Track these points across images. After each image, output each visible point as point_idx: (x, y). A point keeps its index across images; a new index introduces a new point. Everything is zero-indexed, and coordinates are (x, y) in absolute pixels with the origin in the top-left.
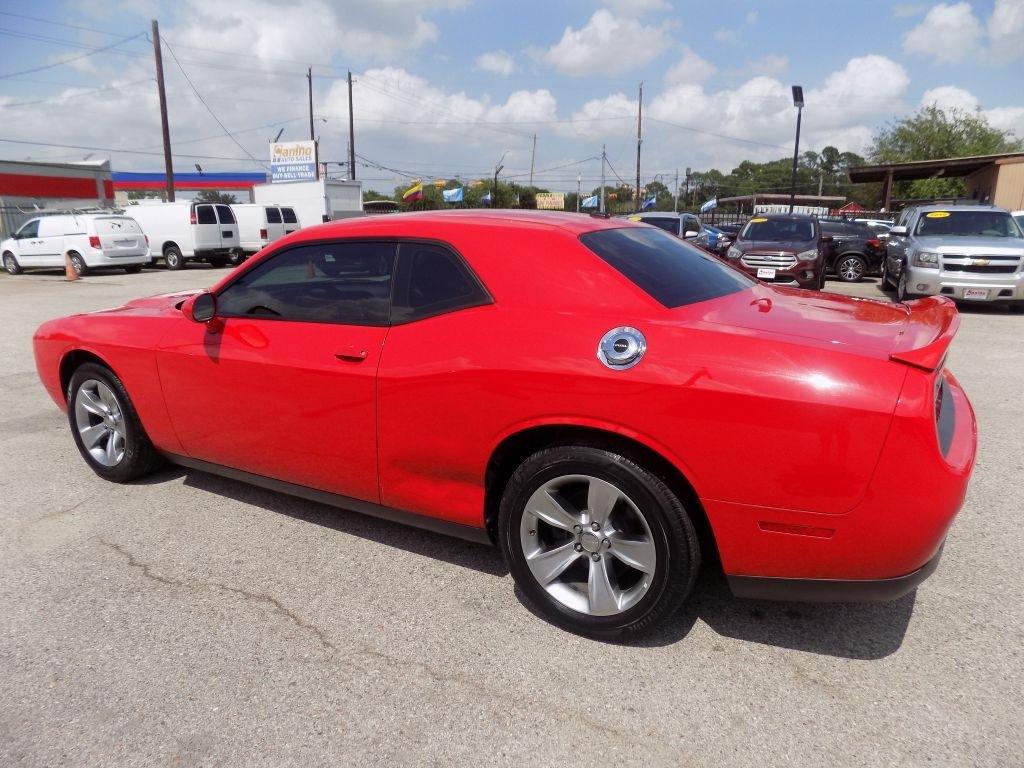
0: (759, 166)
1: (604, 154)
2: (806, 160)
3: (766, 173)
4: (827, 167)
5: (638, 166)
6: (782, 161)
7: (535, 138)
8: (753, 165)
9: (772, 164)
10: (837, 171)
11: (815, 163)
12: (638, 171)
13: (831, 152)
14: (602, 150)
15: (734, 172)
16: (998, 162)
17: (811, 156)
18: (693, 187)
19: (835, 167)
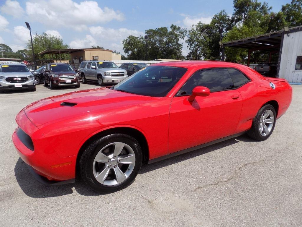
16: (84, 50)
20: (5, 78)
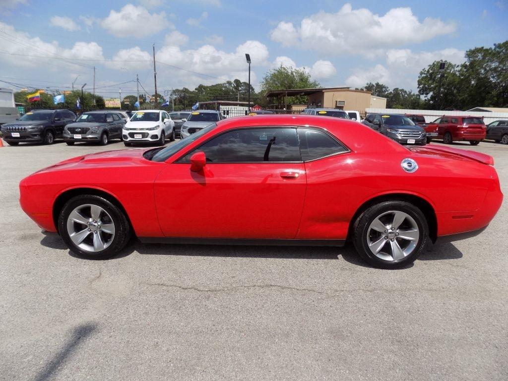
0: (207, 87)
1: (138, 79)
2: (227, 85)
3: (211, 90)
4: (236, 88)
5: (156, 86)
6: (217, 85)
7: (93, 68)
8: (205, 86)
9: (213, 86)
10: (241, 90)
11: (231, 86)
12: (156, 88)
13: (237, 81)
14: (136, 78)
15: (196, 89)
16: (323, 91)
17: (229, 83)
18: (176, 97)
19: (240, 89)
20: (188, 129)
